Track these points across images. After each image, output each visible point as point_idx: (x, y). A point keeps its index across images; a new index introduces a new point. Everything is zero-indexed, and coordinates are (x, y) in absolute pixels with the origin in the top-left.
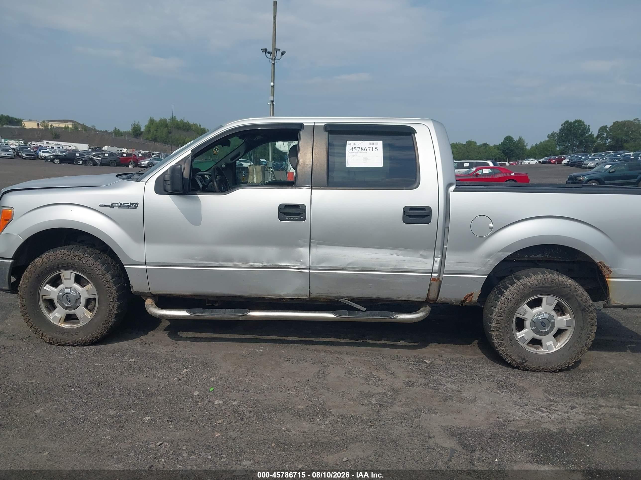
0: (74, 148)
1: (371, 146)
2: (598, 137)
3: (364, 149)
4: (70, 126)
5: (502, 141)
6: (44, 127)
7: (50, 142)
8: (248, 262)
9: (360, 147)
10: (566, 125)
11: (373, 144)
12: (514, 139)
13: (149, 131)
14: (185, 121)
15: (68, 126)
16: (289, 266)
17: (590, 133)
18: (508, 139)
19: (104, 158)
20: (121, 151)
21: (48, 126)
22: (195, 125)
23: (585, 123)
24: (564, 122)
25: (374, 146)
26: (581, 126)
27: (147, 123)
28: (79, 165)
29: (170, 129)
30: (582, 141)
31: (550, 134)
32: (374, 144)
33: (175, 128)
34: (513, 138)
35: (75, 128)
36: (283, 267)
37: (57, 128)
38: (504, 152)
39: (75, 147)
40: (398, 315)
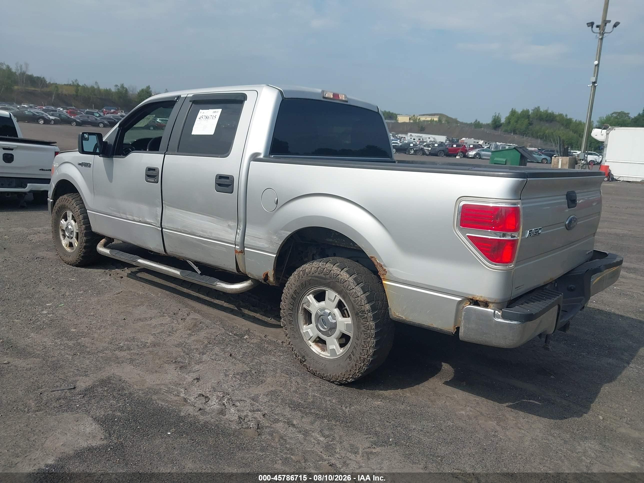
0: (433, 140)
4: (436, 119)
6: (414, 121)
7: (413, 134)
13: (509, 122)
14: (550, 111)
15: (433, 120)
16: (152, 223)
19: (433, 148)
20: (478, 142)
21: (417, 120)
22: (561, 115)
25: (215, 115)
27: (508, 114)
28: (411, 154)
29: (531, 120)
32: (215, 112)
33: (537, 119)
35: (440, 120)
37: (424, 121)
39: (434, 138)
40: (218, 283)
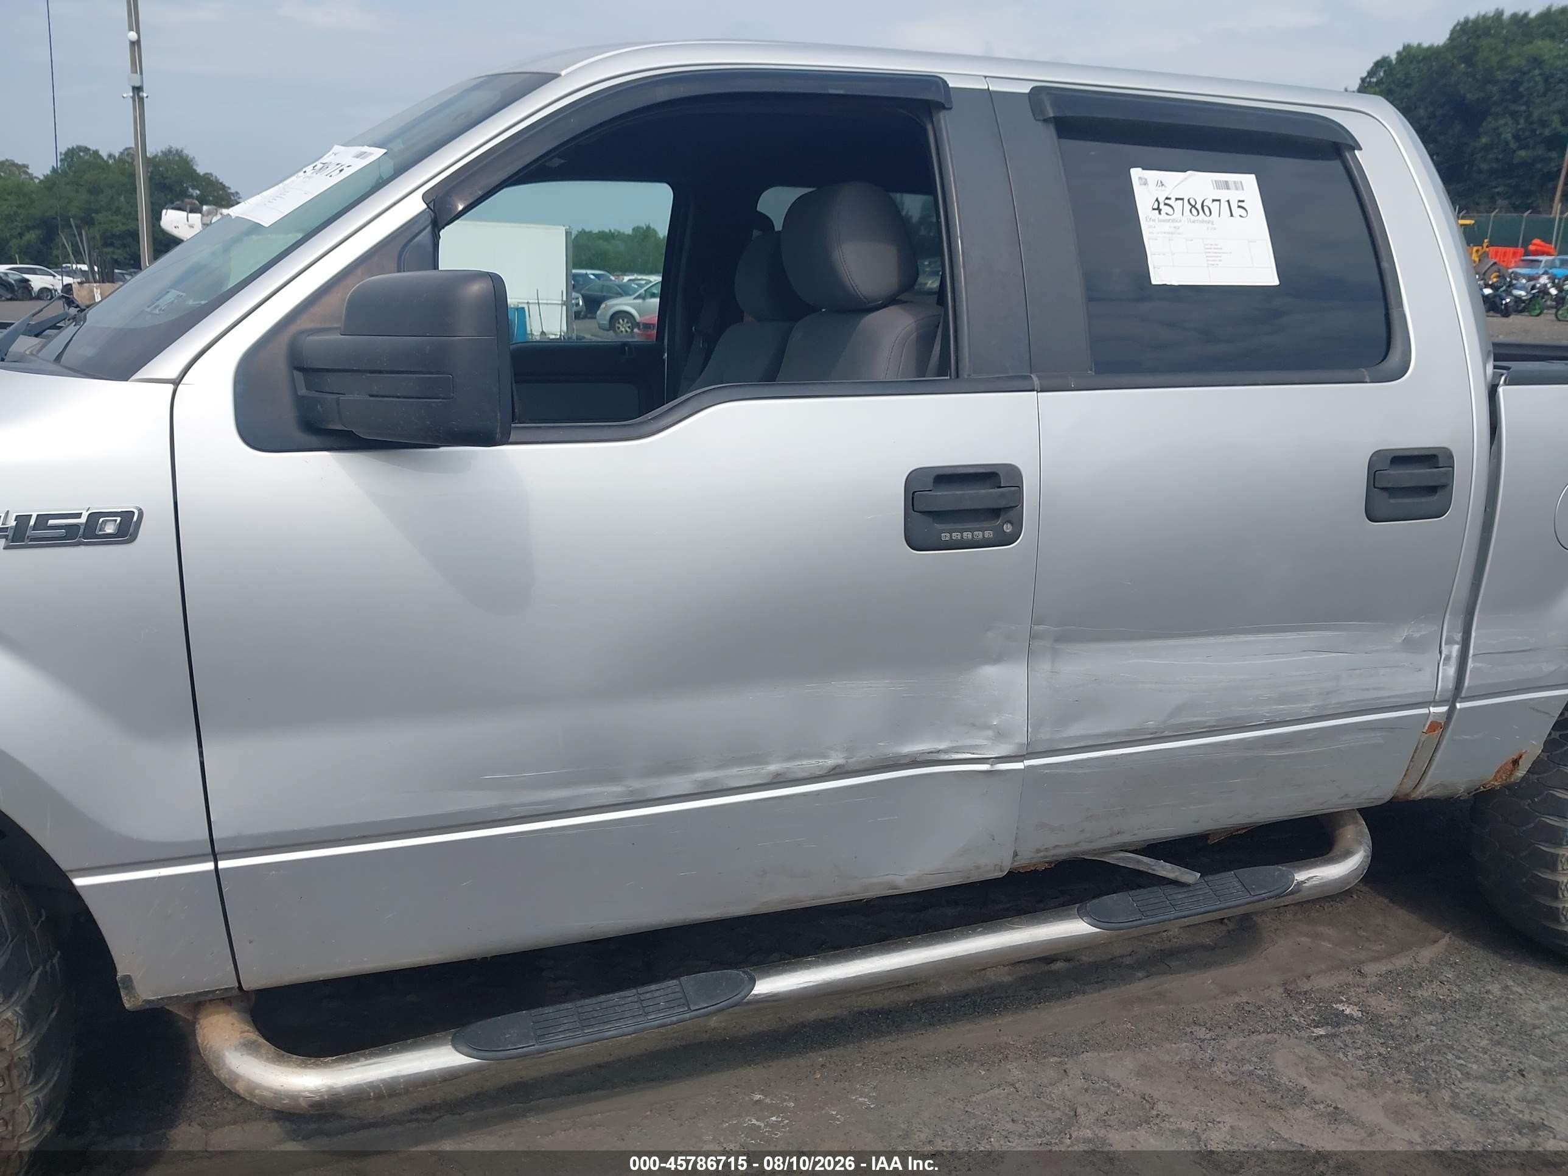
1: (1223, 195)
3: (1199, 206)
8: (760, 759)
9: (1182, 199)
11: (1226, 185)
16: (938, 752)
25: (1234, 196)
32: (1228, 188)
36: (915, 762)
40: (1300, 876)
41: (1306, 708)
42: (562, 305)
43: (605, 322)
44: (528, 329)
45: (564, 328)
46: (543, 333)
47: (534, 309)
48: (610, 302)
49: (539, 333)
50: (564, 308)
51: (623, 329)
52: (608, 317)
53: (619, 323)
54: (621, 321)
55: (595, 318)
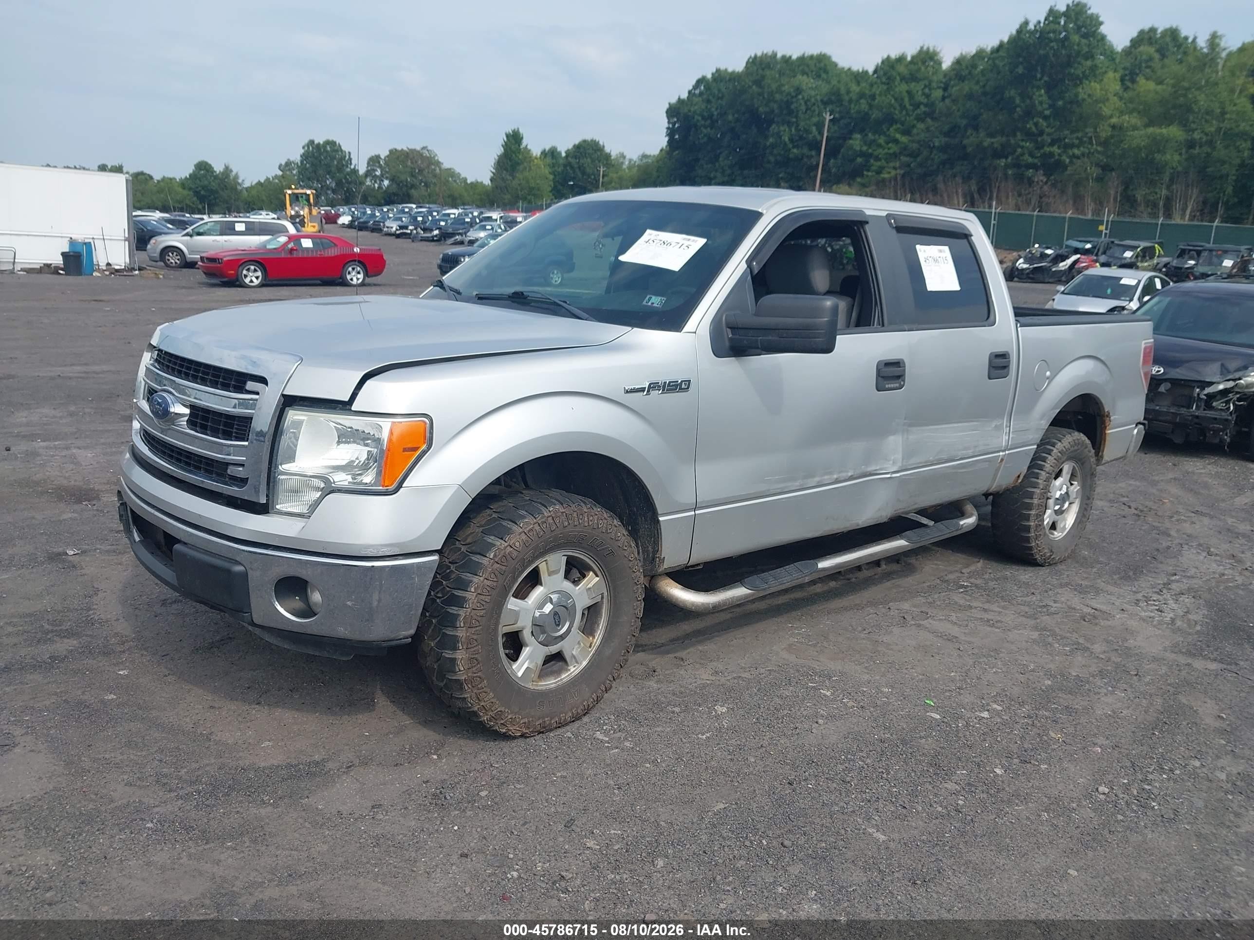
1: (941, 254)
2: (368, 174)
5: (191, 171)
9: (931, 257)
10: (311, 148)
11: (941, 251)
12: (215, 169)
17: (352, 167)
18: (203, 168)
23: (343, 148)
24: (306, 142)
26: (337, 151)
30: (341, 180)
31: (283, 163)
34: (213, 166)
38: (197, 193)
40: (962, 523)
41: (970, 452)
42: (125, 240)
43: (157, 255)
44: (95, 260)
45: (128, 260)
46: (108, 264)
47: (99, 244)
48: (160, 238)
49: (105, 264)
50: (127, 243)
51: (173, 261)
52: (158, 250)
53: (169, 256)
54: (170, 254)
55: (145, 250)
